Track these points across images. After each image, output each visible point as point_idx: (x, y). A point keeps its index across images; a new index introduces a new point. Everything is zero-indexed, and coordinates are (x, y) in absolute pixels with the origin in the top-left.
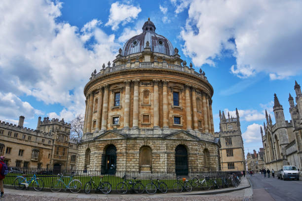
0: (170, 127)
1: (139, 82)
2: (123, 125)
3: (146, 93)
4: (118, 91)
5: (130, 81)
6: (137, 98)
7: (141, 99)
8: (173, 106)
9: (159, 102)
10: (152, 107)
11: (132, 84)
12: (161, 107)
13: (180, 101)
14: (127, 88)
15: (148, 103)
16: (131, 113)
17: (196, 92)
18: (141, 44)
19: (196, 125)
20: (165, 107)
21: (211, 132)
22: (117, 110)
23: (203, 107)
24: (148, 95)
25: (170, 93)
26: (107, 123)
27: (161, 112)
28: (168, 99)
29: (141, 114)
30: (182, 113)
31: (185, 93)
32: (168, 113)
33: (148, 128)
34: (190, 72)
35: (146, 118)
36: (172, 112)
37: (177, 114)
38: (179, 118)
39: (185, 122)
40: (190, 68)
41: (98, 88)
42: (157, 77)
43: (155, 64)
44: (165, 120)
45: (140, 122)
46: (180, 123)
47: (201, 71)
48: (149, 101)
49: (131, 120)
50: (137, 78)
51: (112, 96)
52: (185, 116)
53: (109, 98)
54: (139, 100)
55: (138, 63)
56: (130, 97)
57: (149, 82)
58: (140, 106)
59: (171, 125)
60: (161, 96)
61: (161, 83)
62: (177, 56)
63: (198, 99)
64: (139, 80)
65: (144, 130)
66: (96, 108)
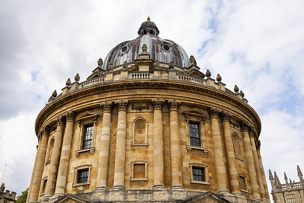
0: (184, 186)
1: (127, 105)
2: (96, 183)
3: (140, 124)
4: (90, 122)
5: (110, 102)
6: (124, 133)
7: (130, 135)
8: (190, 147)
9: (164, 139)
10: (150, 148)
11: (114, 108)
12: (167, 149)
13: (203, 138)
14: (106, 115)
15: (143, 141)
16: (111, 161)
17: (230, 123)
18: (133, 51)
19: (235, 183)
20: (175, 148)
21: (264, 199)
22: (87, 157)
23: (245, 151)
24: (144, 127)
25: (183, 124)
26: (67, 182)
27: (167, 158)
28: (180, 134)
29: (129, 162)
30: (208, 160)
31: (211, 124)
32: (181, 160)
33: (142, 188)
34: (217, 87)
35: (139, 168)
36: (189, 158)
37: (199, 162)
38: (203, 169)
39: (215, 177)
40: (216, 81)
41: (56, 119)
42: (159, 96)
43: (156, 74)
44: (175, 173)
45: (128, 178)
46: (204, 180)
47: (236, 89)
48: (144, 138)
49: (110, 173)
50: (122, 97)
51: (79, 131)
52: (213, 165)
53: (73, 135)
54: (126, 137)
55: (126, 73)
56: (111, 131)
57: (144, 105)
58: (129, 147)
59: (187, 182)
60: (168, 129)
61: (166, 106)
62: (194, 67)
63: (234, 136)
64: (126, 101)
65: (134, 192)
66: (50, 156)
